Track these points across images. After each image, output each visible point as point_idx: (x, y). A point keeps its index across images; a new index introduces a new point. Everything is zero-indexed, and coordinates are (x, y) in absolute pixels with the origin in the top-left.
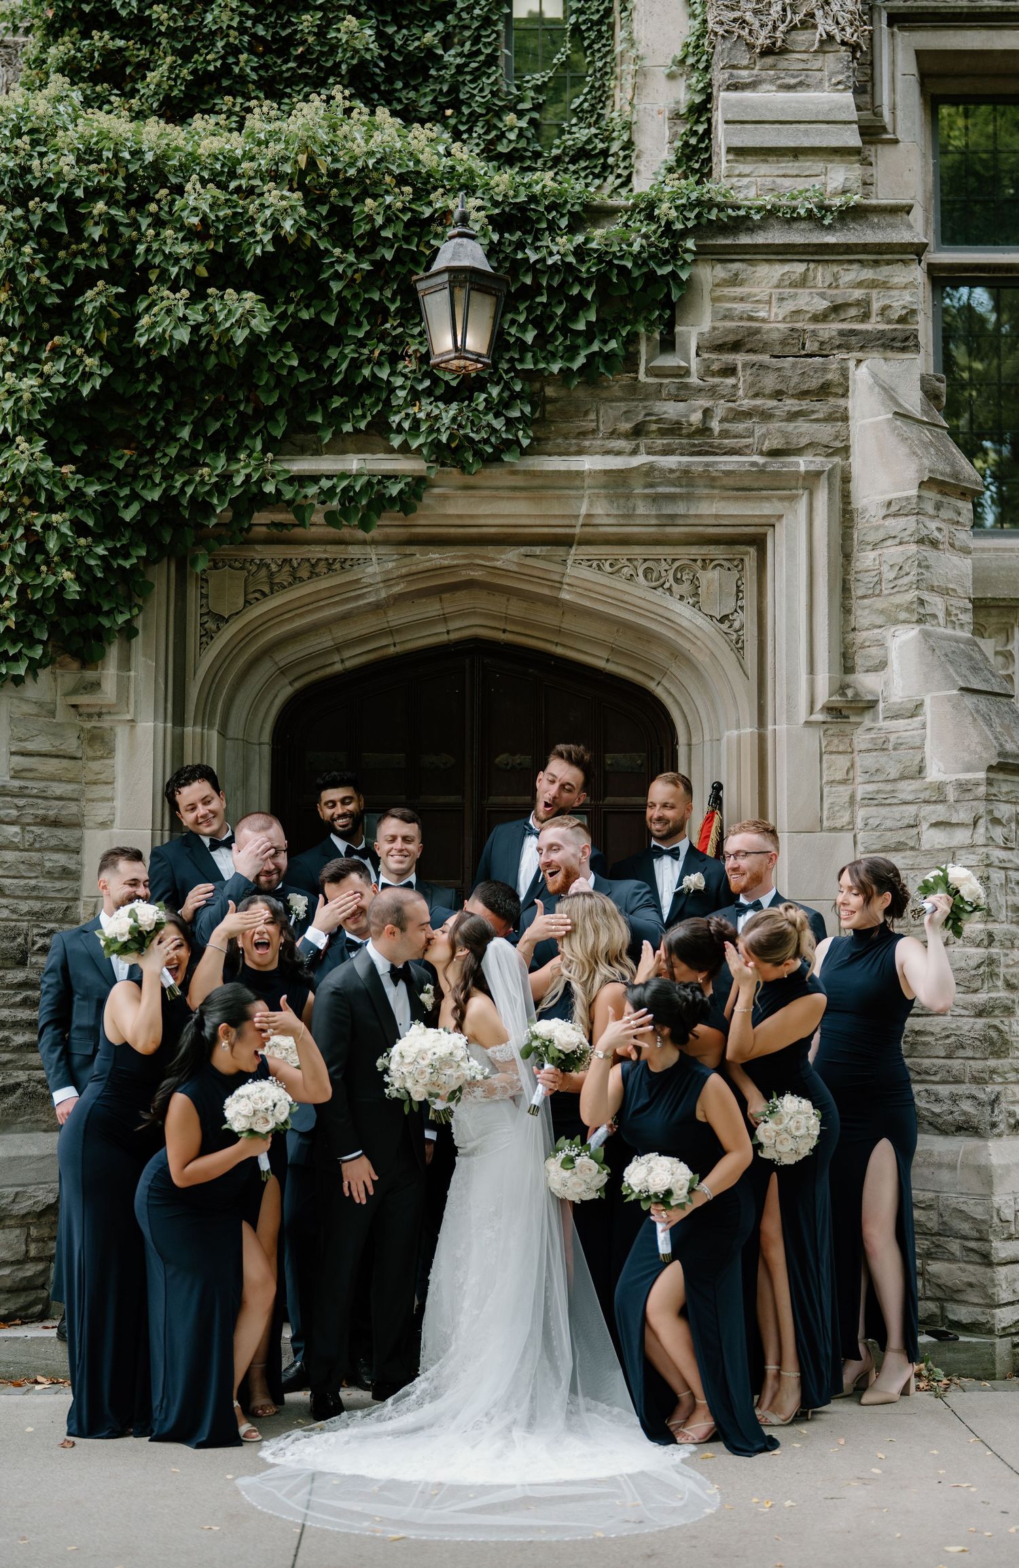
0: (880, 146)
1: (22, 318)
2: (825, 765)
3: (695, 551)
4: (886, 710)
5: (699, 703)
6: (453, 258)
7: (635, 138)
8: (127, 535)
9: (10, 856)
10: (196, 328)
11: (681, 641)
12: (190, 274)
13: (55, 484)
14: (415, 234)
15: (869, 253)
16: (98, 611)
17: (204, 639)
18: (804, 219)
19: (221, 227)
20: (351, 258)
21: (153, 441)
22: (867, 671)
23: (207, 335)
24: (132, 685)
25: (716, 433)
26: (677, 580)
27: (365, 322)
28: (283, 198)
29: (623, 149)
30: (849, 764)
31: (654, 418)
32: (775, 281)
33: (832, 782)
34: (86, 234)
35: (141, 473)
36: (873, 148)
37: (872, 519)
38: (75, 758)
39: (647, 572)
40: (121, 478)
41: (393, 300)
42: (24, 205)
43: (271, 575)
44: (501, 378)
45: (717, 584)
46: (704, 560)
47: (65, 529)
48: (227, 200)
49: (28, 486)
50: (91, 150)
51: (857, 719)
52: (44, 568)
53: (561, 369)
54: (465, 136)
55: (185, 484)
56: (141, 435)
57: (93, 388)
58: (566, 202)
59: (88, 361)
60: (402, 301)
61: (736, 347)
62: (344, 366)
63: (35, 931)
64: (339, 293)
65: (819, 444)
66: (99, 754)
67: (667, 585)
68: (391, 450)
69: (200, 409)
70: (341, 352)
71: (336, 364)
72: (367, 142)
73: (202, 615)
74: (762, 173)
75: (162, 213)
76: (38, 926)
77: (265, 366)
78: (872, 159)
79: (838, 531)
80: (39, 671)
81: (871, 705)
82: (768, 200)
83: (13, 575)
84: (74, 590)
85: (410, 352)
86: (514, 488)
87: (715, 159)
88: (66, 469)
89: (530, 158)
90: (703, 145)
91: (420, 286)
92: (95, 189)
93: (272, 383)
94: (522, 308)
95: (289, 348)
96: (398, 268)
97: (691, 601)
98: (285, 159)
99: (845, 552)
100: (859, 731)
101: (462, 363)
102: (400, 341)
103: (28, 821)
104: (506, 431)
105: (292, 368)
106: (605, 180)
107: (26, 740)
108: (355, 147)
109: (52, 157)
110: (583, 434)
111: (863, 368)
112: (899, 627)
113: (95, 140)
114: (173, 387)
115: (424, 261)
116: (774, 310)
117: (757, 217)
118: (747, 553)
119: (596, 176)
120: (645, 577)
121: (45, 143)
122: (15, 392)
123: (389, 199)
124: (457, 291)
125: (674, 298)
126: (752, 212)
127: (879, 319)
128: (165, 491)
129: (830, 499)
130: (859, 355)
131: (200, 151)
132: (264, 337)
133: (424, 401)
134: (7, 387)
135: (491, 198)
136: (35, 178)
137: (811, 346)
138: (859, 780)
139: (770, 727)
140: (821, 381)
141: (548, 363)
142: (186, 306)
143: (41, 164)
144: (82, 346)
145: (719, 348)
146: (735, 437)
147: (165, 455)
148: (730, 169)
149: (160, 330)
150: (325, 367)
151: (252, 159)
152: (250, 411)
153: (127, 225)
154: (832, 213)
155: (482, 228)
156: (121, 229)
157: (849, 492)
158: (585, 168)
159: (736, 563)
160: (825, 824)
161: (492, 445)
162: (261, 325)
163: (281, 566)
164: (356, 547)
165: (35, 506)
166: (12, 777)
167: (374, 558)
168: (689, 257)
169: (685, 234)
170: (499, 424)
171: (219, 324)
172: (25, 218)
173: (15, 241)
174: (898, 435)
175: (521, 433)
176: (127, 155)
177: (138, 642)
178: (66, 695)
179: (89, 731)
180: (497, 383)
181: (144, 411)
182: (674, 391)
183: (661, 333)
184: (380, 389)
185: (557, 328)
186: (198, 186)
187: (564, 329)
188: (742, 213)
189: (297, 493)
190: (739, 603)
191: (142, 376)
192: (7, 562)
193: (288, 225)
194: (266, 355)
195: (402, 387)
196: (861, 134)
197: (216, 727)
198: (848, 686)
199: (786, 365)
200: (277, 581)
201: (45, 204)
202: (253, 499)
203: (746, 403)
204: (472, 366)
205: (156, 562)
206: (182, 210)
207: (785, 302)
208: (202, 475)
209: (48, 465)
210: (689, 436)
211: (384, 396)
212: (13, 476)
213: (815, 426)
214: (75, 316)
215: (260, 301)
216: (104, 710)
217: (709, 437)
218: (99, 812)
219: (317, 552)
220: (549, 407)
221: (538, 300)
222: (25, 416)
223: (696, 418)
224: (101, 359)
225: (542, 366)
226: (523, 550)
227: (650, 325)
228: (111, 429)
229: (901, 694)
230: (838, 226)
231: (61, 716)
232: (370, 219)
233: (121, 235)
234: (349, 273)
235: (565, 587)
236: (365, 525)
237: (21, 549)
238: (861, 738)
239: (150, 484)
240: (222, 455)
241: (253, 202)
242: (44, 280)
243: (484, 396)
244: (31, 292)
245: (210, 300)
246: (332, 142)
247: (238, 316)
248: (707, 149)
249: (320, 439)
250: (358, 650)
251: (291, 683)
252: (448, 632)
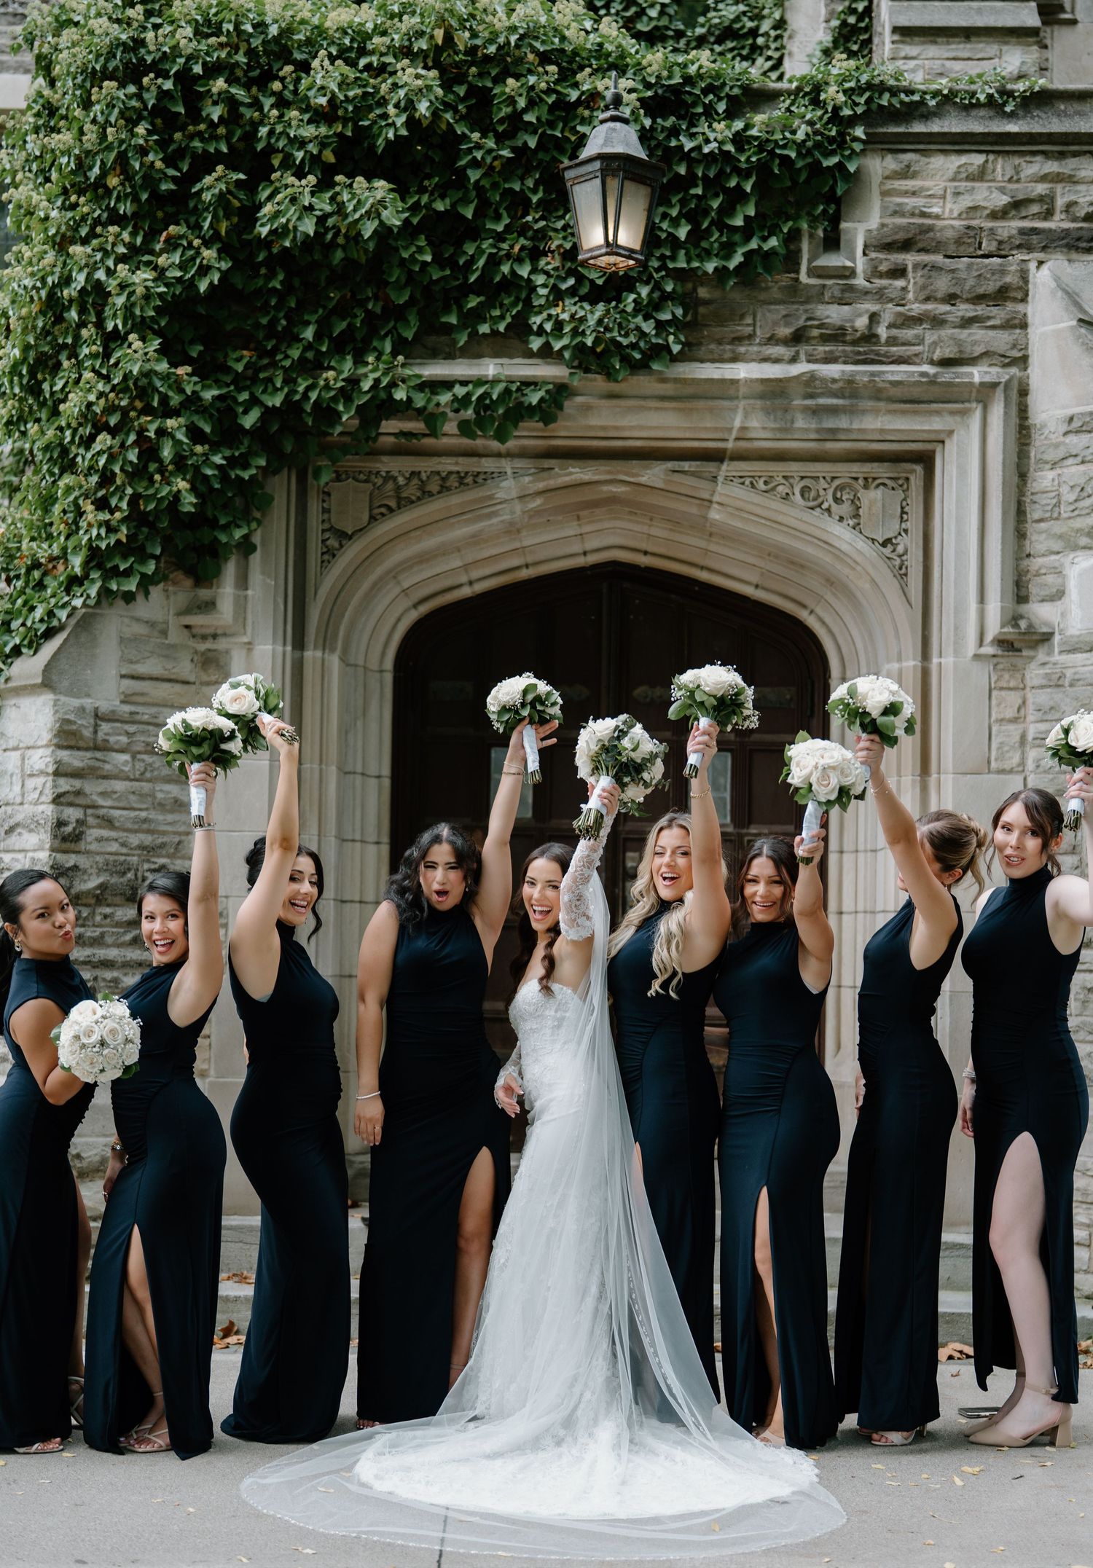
0: (1056, 27)
1: (135, 205)
2: (994, 702)
3: (856, 469)
4: (1062, 643)
5: (855, 633)
6: (605, 144)
7: (788, 17)
8: (246, 442)
9: (119, 786)
10: (321, 220)
11: (839, 566)
12: (315, 160)
13: (170, 387)
14: (559, 118)
15: (1054, 144)
16: (214, 524)
17: (326, 557)
18: (984, 105)
19: (350, 108)
20: (490, 143)
21: (274, 342)
22: (1043, 601)
23: (334, 227)
24: (250, 606)
25: (883, 340)
26: (836, 500)
27: (505, 214)
28: (418, 77)
29: (775, 28)
30: (1020, 701)
31: (816, 323)
32: (950, 174)
33: (1002, 720)
34: (204, 114)
35: (262, 376)
36: (1048, 29)
37: (1052, 436)
38: (187, 683)
39: (804, 491)
40: (240, 382)
41: (535, 191)
42: (138, 82)
43: (398, 489)
44: (651, 277)
45: (879, 504)
46: (866, 479)
47: (180, 436)
48: (357, 79)
49: (140, 388)
50: (210, 21)
51: (1031, 653)
52: (158, 477)
53: (716, 269)
54: (602, 12)
55: (308, 389)
56: (261, 335)
57: (211, 283)
58: (724, 84)
59: (209, 254)
60: (545, 192)
61: (906, 245)
62: (481, 263)
63: (146, 866)
64: (477, 182)
65: (994, 353)
66: (213, 678)
67: (825, 506)
68: (530, 354)
69: (324, 307)
70: (478, 247)
71: (472, 260)
72: (509, 17)
73: (323, 531)
74: (930, 55)
75: (286, 92)
76: (148, 861)
77: (395, 261)
78: (1048, 42)
79: (1013, 448)
80: (151, 588)
81: (1047, 638)
82: (943, 84)
83: (124, 485)
84: (189, 502)
85: (553, 247)
86: (663, 398)
87: (876, 40)
88: (183, 371)
89: (671, 37)
90: (862, 25)
91: (569, 175)
92: (214, 64)
93: (403, 280)
94: (674, 200)
95: (422, 242)
96: (541, 155)
97: (851, 523)
98: (420, 34)
99: (1020, 471)
100: (1033, 665)
101: (612, 259)
102: (542, 235)
103: (139, 749)
104: (657, 335)
105: (425, 264)
106: (753, 63)
107: (137, 662)
108: (495, 21)
109: (168, 29)
110: (738, 340)
111: (1045, 270)
112: (1079, 553)
113: (213, 11)
114: (296, 282)
115: (569, 147)
116: (949, 206)
117: (932, 103)
118: (914, 471)
119: (744, 58)
120: (802, 496)
121: (160, 14)
122: (128, 286)
123: (532, 80)
124: (609, 180)
125: (839, 192)
126: (928, 97)
127: (1063, 217)
128: (287, 396)
129: (1006, 413)
130: (1041, 256)
131: (328, 24)
132: (396, 230)
133: (567, 302)
134: (118, 281)
135: (644, 80)
136: (149, 52)
137: (987, 246)
138: (1030, 718)
139: (935, 660)
140: (999, 284)
141: (702, 261)
142: (313, 194)
143: (156, 37)
144: (198, 237)
145: (889, 247)
146: (904, 344)
147: (287, 357)
148: (893, 51)
149: (283, 220)
150: (461, 263)
151: (384, 33)
152: (378, 310)
153: (249, 106)
154: (1014, 98)
155: (633, 112)
156: (242, 109)
157: (1026, 406)
158: (732, 50)
159: (900, 482)
160: (993, 765)
161: (642, 352)
162: (393, 218)
163: (409, 479)
164: (490, 460)
165: (147, 410)
166: (122, 702)
167: (509, 471)
168: (857, 147)
169: (853, 121)
170: (648, 327)
171: (346, 216)
172: (139, 96)
173: (128, 120)
174: (1083, 344)
175: (671, 338)
176: (249, 28)
177: (256, 559)
178: (179, 614)
179: (203, 654)
180: (647, 283)
181: (265, 308)
182: (837, 293)
183: (825, 230)
184: (519, 287)
185: (712, 223)
186: (326, 62)
187: (720, 225)
188: (916, 98)
189: (429, 400)
190: (904, 526)
191: (263, 271)
192: (117, 470)
193: (423, 107)
194: (397, 250)
195: (544, 286)
196: (1040, 13)
197: (338, 652)
198: (1021, 617)
199: (960, 266)
200: (404, 495)
201: (160, 81)
202: (382, 406)
203: (916, 308)
204: (623, 263)
205: (275, 472)
206: (309, 89)
207: (961, 197)
208: (326, 380)
209: (163, 366)
210: (855, 343)
211: (523, 295)
212: (126, 378)
213: (991, 333)
214: (191, 205)
215: (392, 190)
216: (219, 632)
217: (877, 343)
219: (447, 465)
220: (702, 310)
221: (693, 191)
222: (138, 312)
223: (862, 323)
224: (219, 251)
225: (695, 264)
226: (670, 465)
227: (814, 221)
228: (229, 327)
229: (1079, 626)
230: (1021, 113)
231: (173, 637)
232: (511, 101)
233: (242, 115)
234: (489, 160)
235: (715, 506)
236: (501, 436)
237: (133, 456)
238: (1034, 674)
239: (270, 389)
240: (349, 357)
241: (384, 81)
242: (159, 164)
243: (633, 296)
244: (144, 177)
245: (338, 189)
246: (473, 16)
247: (368, 206)
248: (867, 29)
249: (455, 342)
250: (487, 571)
251: (415, 606)
252: (585, 553)
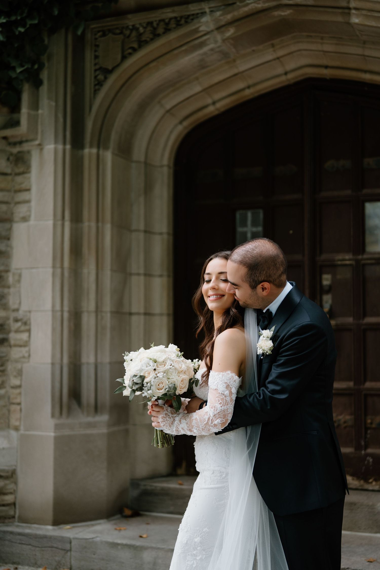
17: (97, 87)
38: (5, 174)
66: (21, 170)
73: (96, 70)
163: (145, 28)
164: (194, 5)
167: (207, 10)
177: (44, 89)
179: (15, 155)
197: (110, 149)
200: (144, 39)
216: (24, 139)
218: (21, 210)
219: (168, 13)
235: (353, 11)
250: (224, 94)
251: (181, 122)
252: (286, 73)
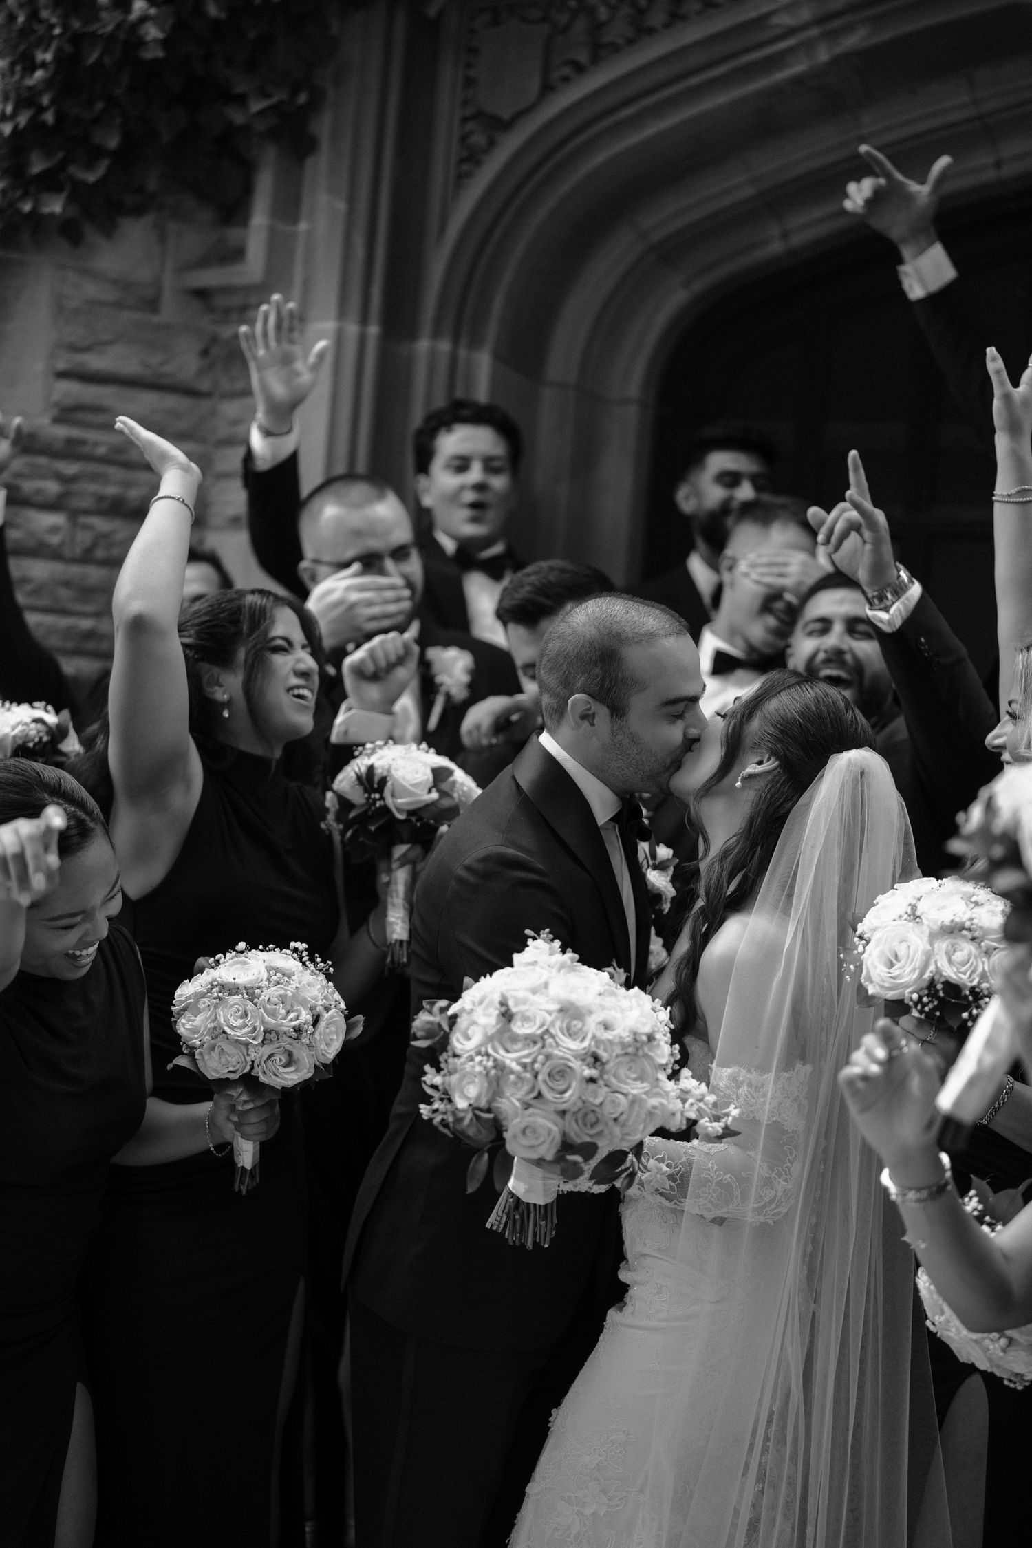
24: (299, 248)
38: (192, 392)
43: (596, 28)
66: (239, 385)
73: (464, 120)
80: (116, 220)
103: (82, 505)
107: (89, 350)
166: (57, 420)
177: (319, 164)
178: (183, 270)
197: (491, 349)
216: (253, 300)
218: (231, 498)
231: (169, 311)
